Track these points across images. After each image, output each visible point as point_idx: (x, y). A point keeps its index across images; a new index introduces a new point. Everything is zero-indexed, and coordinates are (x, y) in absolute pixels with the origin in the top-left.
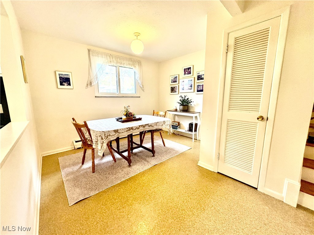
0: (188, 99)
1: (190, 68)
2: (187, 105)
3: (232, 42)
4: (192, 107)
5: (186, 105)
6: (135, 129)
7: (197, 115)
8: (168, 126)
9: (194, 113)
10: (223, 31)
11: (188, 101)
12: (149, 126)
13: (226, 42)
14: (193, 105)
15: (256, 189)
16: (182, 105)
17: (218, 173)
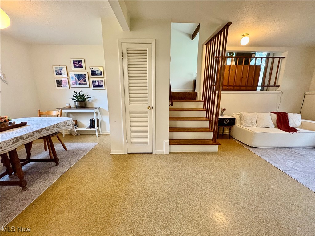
0: (83, 95)
1: (81, 61)
2: (84, 101)
3: (125, 51)
4: (90, 102)
5: (82, 101)
6: (27, 138)
7: (97, 110)
8: (71, 126)
9: (94, 109)
11: (85, 97)
12: (47, 130)
13: (121, 50)
14: (90, 101)
15: (152, 153)
16: (77, 101)
17: (128, 153)
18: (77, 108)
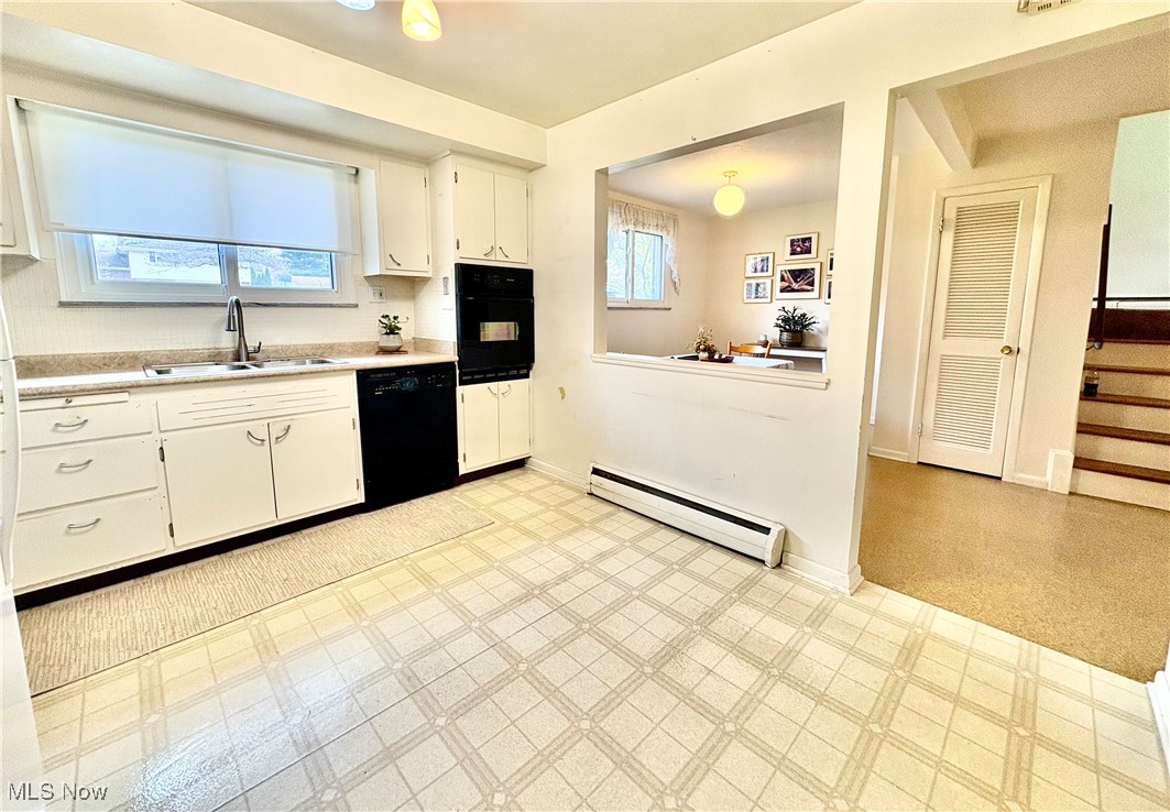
0: (804, 315)
1: (810, 238)
2: (801, 332)
3: (951, 214)
4: (813, 335)
5: (797, 331)
10: (934, 193)
11: (805, 322)
14: (815, 332)
15: (1000, 478)
16: (787, 331)
17: (919, 463)
18: (782, 346)
